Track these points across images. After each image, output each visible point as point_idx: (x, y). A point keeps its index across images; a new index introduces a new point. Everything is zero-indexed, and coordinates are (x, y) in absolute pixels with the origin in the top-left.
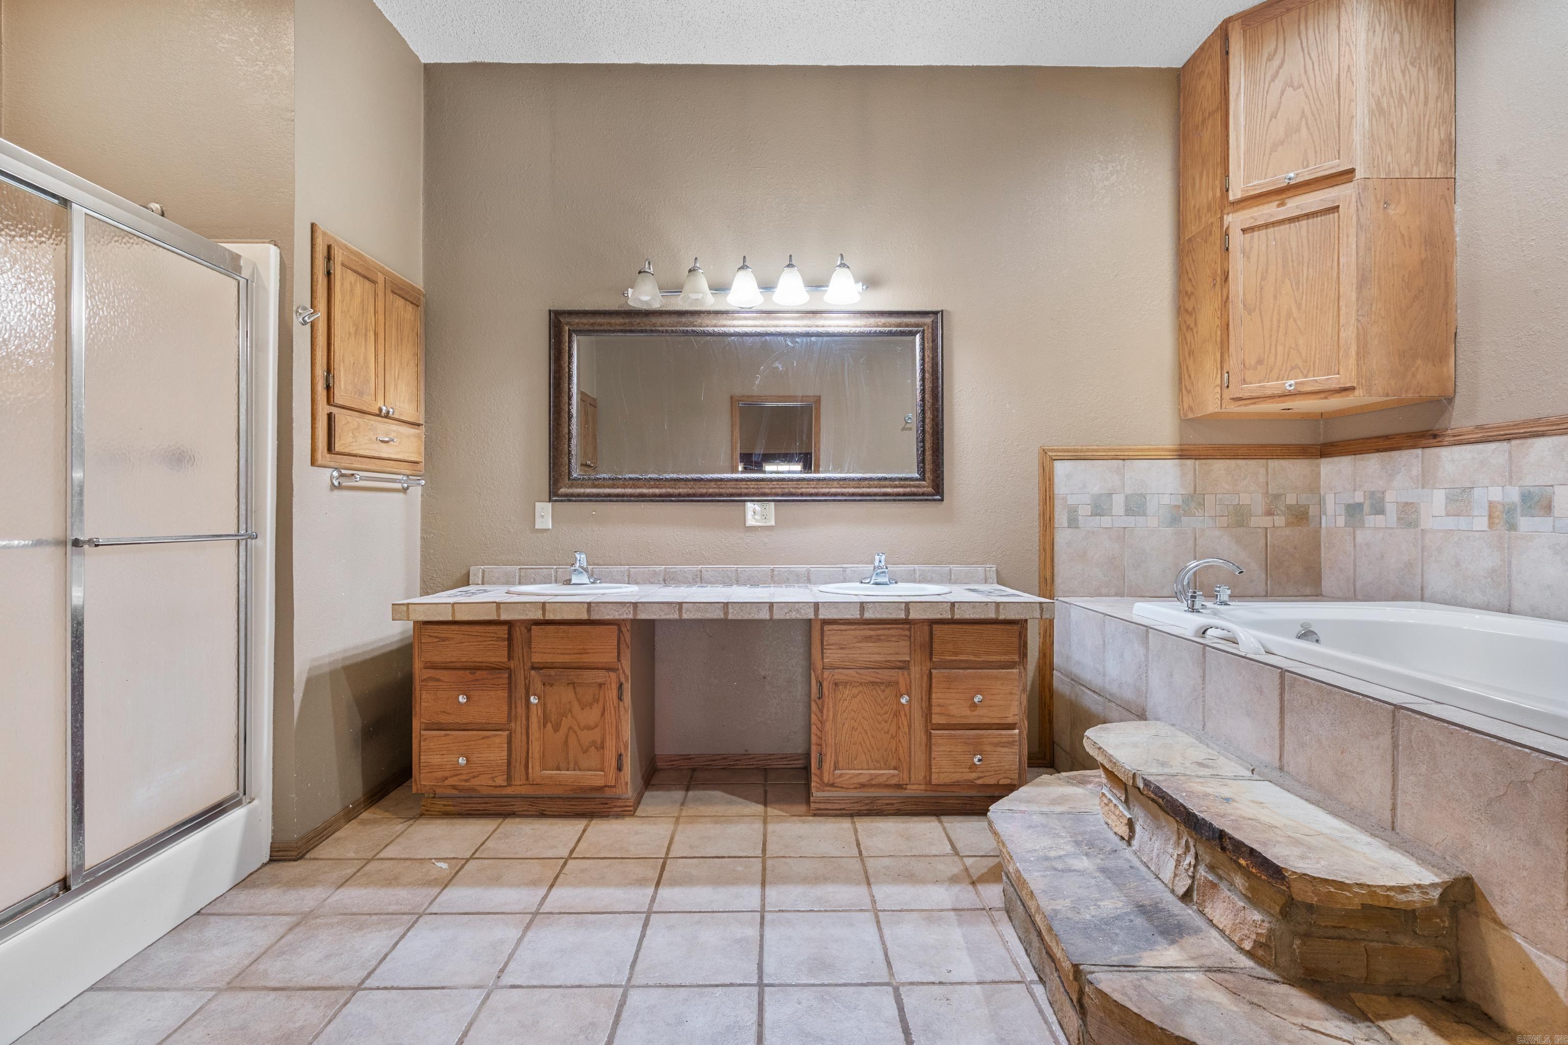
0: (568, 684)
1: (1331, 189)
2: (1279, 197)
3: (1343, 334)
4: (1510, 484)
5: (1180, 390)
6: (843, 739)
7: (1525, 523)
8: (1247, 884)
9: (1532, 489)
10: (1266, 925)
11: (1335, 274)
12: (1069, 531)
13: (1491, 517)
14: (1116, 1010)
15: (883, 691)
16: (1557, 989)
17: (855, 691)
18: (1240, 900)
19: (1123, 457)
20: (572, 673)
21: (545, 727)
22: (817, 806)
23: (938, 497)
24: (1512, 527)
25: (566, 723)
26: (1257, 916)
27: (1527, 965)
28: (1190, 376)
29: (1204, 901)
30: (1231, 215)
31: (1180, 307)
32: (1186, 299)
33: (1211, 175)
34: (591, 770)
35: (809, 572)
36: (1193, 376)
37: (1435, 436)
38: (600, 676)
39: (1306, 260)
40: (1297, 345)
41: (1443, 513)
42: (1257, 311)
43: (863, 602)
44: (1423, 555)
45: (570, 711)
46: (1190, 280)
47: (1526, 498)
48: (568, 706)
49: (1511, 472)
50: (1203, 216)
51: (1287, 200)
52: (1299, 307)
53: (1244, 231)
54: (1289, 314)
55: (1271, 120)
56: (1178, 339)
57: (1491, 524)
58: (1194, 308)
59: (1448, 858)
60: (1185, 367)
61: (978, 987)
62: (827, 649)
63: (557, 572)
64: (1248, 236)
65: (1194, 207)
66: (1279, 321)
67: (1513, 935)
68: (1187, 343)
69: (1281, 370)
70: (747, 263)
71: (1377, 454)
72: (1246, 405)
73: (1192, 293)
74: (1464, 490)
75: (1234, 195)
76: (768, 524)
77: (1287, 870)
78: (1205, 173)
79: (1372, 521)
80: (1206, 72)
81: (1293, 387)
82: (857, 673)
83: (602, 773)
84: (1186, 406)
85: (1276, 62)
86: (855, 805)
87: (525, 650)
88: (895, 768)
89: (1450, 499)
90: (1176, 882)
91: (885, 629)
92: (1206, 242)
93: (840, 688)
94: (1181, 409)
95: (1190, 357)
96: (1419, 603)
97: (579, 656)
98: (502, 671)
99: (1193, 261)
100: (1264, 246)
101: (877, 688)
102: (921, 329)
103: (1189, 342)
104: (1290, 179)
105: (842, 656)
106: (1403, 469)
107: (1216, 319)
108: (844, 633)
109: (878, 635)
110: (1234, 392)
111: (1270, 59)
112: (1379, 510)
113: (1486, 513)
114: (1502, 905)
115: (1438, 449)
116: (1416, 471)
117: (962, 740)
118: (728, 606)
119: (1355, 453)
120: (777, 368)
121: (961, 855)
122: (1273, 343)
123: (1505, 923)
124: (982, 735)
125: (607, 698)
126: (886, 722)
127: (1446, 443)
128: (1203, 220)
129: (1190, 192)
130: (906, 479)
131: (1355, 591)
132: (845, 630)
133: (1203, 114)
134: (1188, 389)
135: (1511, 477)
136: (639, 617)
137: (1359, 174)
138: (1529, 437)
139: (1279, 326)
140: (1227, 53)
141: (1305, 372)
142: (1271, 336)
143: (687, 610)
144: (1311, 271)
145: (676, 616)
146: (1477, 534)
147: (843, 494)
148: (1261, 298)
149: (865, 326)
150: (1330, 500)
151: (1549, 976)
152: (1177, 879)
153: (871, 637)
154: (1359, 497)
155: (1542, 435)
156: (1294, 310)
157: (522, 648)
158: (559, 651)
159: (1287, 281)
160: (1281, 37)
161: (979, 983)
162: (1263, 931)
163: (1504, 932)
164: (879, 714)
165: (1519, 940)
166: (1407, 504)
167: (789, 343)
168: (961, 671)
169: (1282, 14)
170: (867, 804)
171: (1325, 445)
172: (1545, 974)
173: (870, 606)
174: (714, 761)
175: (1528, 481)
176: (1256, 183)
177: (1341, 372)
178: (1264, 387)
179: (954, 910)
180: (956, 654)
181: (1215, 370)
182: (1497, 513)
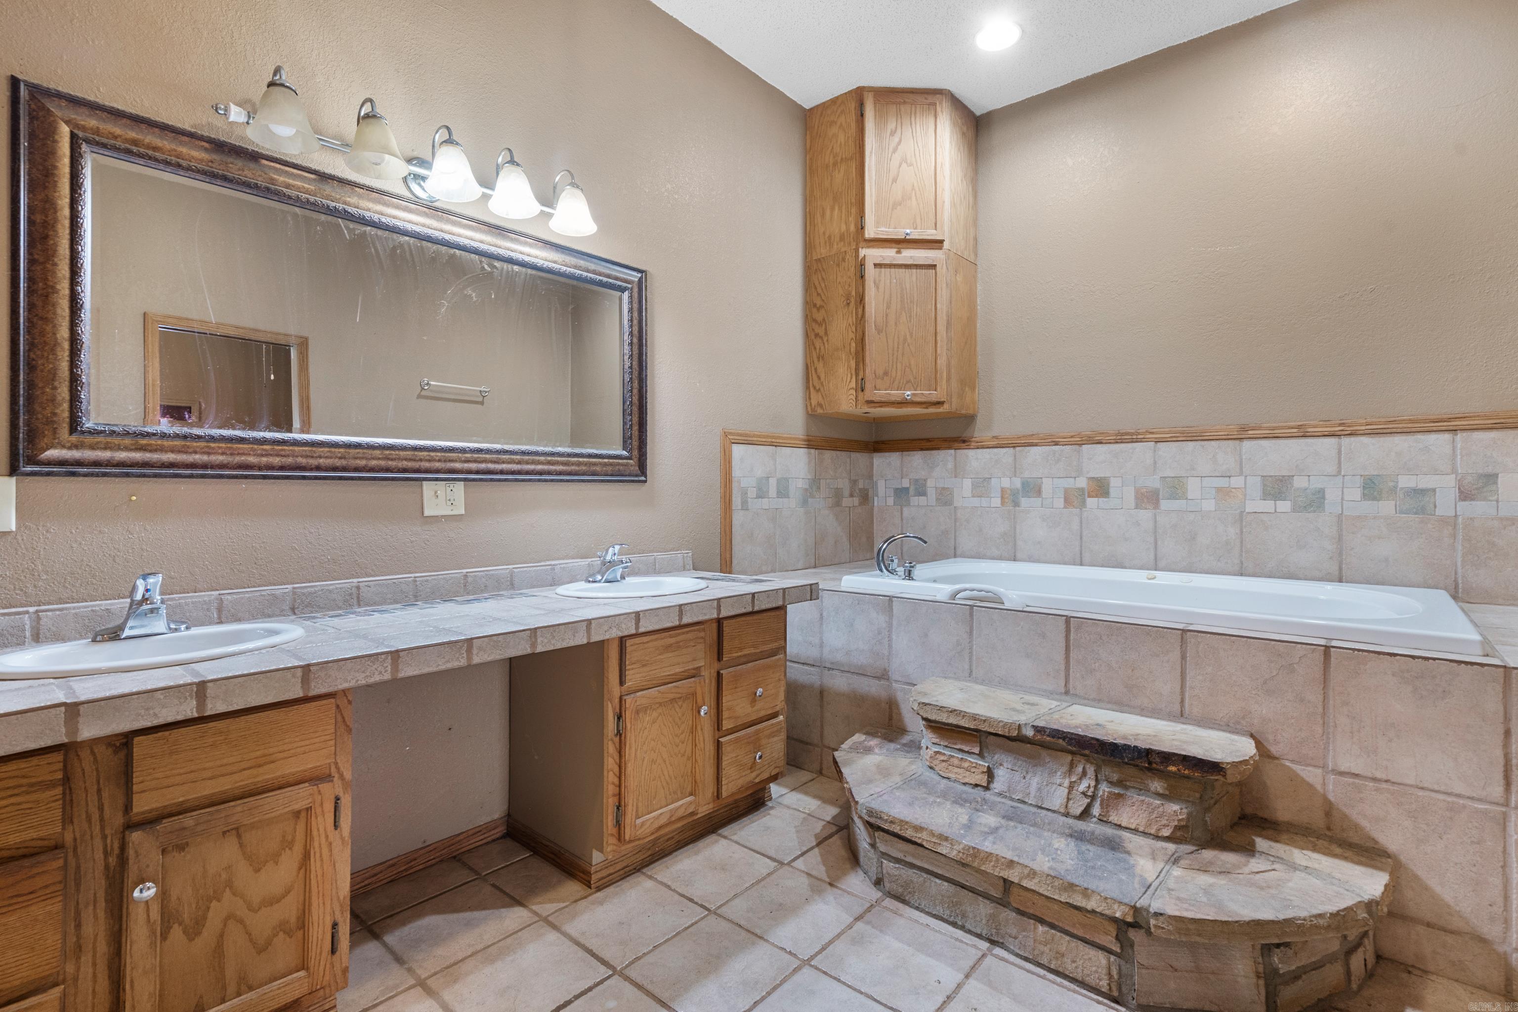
0: (224, 833)
1: (929, 251)
2: (898, 246)
3: (939, 362)
4: (1015, 476)
5: (807, 388)
6: (643, 777)
7: (1024, 502)
8: (1166, 785)
9: (1029, 480)
10: (1185, 811)
11: (933, 316)
12: (742, 513)
13: (1002, 498)
14: (1191, 927)
15: (681, 707)
16: (1316, 786)
17: (655, 714)
18: (1155, 799)
19: (776, 444)
20: (239, 809)
21: (164, 936)
22: (599, 875)
23: (643, 478)
24: (1016, 504)
25: (216, 914)
26: (1176, 807)
27: (1294, 778)
28: (819, 378)
29: (1108, 812)
30: (864, 249)
31: (807, 315)
32: (814, 310)
33: (844, 211)
34: (276, 979)
35: (512, 574)
36: (822, 376)
37: (964, 442)
38: (300, 797)
39: (915, 300)
40: (910, 364)
41: (970, 496)
42: (884, 333)
43: (682, 605)
44: (955, 524)
45: (229, 884)
46: (818, 294)
47: (1025, 484)
48: (224, 876)
49: (1015, 468)
50: (835, 244)
51: (902, 250)
52: (911, 335)
53: (876, 265)
54: (905, 340)
55: (892, 183)
56: (805, 343)
57: (1003, 503)
58: (824, 320)
59: (1231, 725)
60: (813, 368)
61: (972, 982)
62: (629, 670)
63: (39, 618)
64: (877, 270)
65: (824, 233)
66: (898, 345)
67: (1283, 762)
68: (815, 348)
69: (900, 383)
70: (455, 137)
71: (920, 452)
72: (875, 407)
73: (821, 307)
74: (985, 479)
75: (869, 234)
76: (455, 512)
77: (1222, 763)
78: (837, 208)
79: (915, 500)
80: (839, 124)
81: (909, 397)
82: (659, 692)
83: (302, 974)
84: (814, 402)
85: (896, 139)
86: (637, 856)
87: (105, 794)
88: (691, 794)
89: (975, 486)
90: (1070, 805)
91: (683, 633)
92: (838, 265)
93: (641, 715)
94: (808, 405)
95: (819, 361)
96: (953, 560)
97: (254, 772)
98: (42, 858)
99: (823, 279)
100: (888, 281)
101: (676, 705)
102: (630, 286)
103: (818, 347)
104: (907, 234)
105: (644, 674)
106: (941, 463)
107: (850, 333)
108: (646, 646)
109: (678, 642)
110: (869, 394)
111: (893, 133)
112: (922, 493)
113: (999, 495)
114: (1276, 744)
115: (967, 451)
116: (950, 465)
117: (746, 741)
118: (536, 633)
119: (902, 450)
120: (470, 296)
121: (786, 862)
122: (895, 360)
123: (1277, 756)
124: (759, 730)
125: (315, 833)
126: (683, 743)
127: (972, 447)
128: (835, 246)
129: (819, 220)
130: (553, 454)
131: (902, 554)
132: (648, 642)
133: (834, 157)
134: (817, 388)
135: (1015, 471)
136: (401, 675)
137: (946, 245)
138: (1028, 446)
139: (898, 348)
140: (862, 115)
141: (915, 386)
142: (893, 355)
143: (480, 649)
144: (918, 309)
145: (463, 662)
146: (994, 509)
147: (549, 473)
148: (887, 322)
149: (575, 267)
150: (881, 485)
151: (1310, 780)
152: (1071, 802)
153: (670, 646)
154: (906, 483)
155: (1036, 445)
156: (908, 337)
157: (99, 791)
158: (208, 774)
159: (904, 314)
160: (899, 121)
161: (967, 976)
162: (1184, 817)
163: (1276, 761)
164: (676, 736)
165: (1288, 764)
166: (943, 489)
167: (486, 267)
168: (744, 666)
169: (900, 103)
170: (649, 849)
171: (877, 442)
172: (1307, 779)
173: (688, 608)
174: (375, 875)
175: (1027, 475)
176: (883, 229)
177: (938, 389)
178: (889, 394)
179: (858, 919)
180: (741, 649)
181: (849, 375)
182: (1007, 496)
